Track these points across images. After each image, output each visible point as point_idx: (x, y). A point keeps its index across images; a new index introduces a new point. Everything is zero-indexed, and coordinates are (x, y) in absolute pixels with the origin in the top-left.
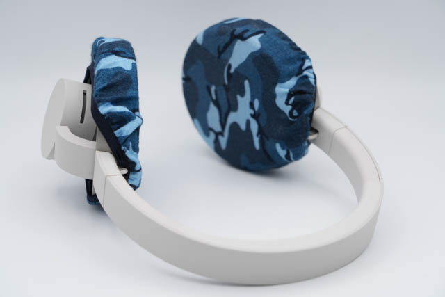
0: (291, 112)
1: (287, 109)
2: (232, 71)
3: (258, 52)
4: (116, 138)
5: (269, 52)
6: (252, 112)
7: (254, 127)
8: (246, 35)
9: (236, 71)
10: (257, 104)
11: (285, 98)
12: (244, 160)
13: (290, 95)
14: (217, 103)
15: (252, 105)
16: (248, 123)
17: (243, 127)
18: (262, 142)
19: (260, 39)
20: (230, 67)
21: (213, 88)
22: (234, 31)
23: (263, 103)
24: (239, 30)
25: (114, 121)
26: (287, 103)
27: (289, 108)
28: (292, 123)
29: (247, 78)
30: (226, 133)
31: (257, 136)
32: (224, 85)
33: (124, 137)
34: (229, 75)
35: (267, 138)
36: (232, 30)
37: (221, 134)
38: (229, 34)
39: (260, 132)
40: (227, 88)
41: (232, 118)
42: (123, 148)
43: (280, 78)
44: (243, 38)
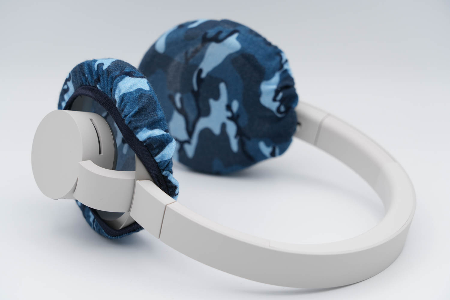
0: (278, 109)
1: (274, 106)
2: (204, 75)
3: (237, 52)
4: (157, 163)
5: (251, 51)
6: (229, 114)
7: (232, 129)
8: (222, 36)
9: (209, 75)
10: (235, 105)
11: (272, 95)
12: (217, 164)
13: (277, 92)
14: (181, 111)
15: (229, 107)
16: (224, 126)
17: (217, 131)
18: (241, 144)
19: (238, 39)
20: (201, 71)
21: (178, 97)
22: (206, 34)
23: (244, 104)
24: (211, 33)
25: (155, 146)
26: (274, 100)
27: (277, 104)
28: (279, 119)
29: (222, 81)
30: (195, 140)
31: (236, 137)
32: (193, 91)
33: (166, 161)
34: (200, 80)
35: (249, 138)
36: (203, 33)
37: (188, 142)
38: (200, 37)
39: (240, 133)
40: (196, 95)
41: (202, 124)
42: (164, 173)
43: (264, 76)
44: (217, 39)
